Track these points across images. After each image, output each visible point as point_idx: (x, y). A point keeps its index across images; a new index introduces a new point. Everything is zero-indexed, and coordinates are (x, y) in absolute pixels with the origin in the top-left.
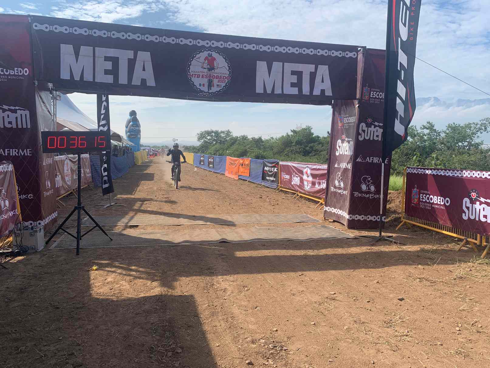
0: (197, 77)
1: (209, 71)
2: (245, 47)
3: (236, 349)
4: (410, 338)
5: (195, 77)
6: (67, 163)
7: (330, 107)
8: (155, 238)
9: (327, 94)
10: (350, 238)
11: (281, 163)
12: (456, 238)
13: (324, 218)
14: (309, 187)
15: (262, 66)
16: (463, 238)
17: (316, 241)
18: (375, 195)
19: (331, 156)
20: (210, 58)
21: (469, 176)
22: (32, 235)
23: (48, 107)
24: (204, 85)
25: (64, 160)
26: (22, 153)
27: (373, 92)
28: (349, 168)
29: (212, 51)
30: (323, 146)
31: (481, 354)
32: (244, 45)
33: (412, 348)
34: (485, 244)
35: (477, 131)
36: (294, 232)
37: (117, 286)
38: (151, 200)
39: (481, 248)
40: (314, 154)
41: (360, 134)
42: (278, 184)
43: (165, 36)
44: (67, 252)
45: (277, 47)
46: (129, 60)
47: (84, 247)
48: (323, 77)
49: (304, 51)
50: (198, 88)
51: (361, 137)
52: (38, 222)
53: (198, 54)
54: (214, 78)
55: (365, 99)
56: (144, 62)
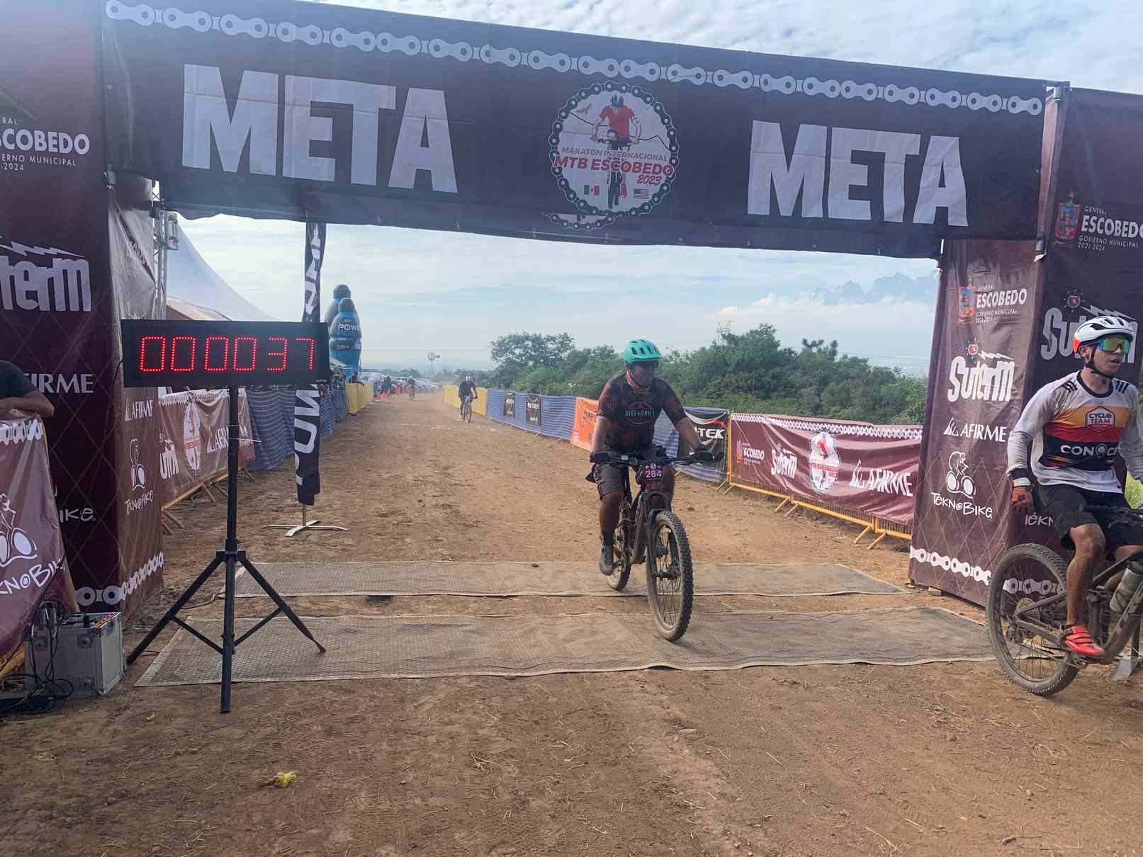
0: (579, 167)
1: (615, 148)
2: (721, 78)
6: (192, 413)
7: (934, 263)
9: (952, 221)
11: (735, 417)
13: (909, 581)
15: (766, 137)
19: (931, 404)
20: (616, 111)
22: (84, 642)
23: (145, 253)
24: (597, 190)
25: (184, 406)
26: (64, 385)
27: (1088, 218)
28: (1000, 439)
29: (624, 92)
32: (719, 73)
40: (783, 393)
41: (1045, 342)
42: (726, 470)
43: (491, 45)
44: (193, 698)
45: (812, 80)
46: (383, 114)
47: (244, 680)
48: (942, 170)
49: (891, 93)
50: (581, 198)
51: (1049, 350)
52: (108, 590)
53: (584, 98)
54: (629, 170)
55: (1062, 237)
56: (426, 121)
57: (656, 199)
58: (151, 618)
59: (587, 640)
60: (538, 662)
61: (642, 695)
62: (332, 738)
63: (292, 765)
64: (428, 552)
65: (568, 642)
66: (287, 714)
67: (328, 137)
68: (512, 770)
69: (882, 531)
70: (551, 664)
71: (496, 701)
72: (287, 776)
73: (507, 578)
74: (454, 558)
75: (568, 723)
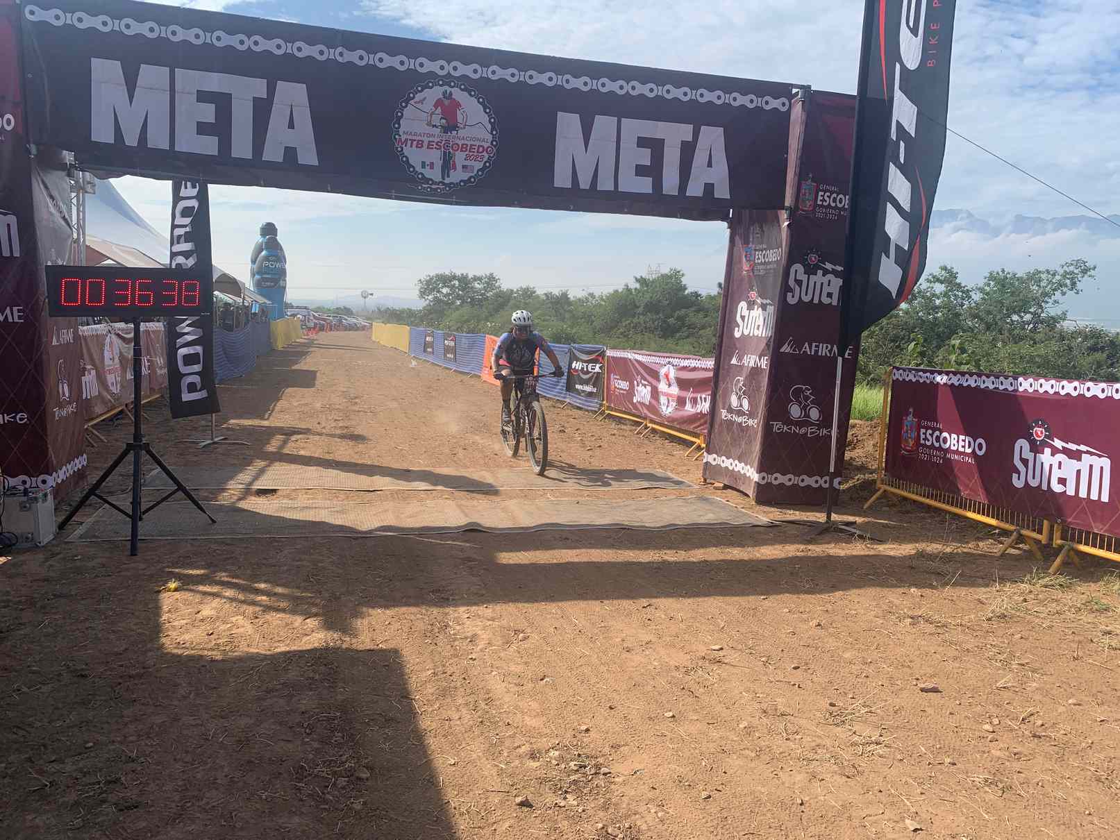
0: (417, 147)
1: (445, 132)
2: (531, 77)
3: (494, 771)
4: (886, 749)
5: (411, 146)
6: (111, 343)
7: (725, 224)
8: (314, 520)
10: (760, 524)
11: (609, 353)
12: (995, 528)
13: (702, 480)
14: (670, 410)
15: (568, 124)
16: (1012, 528)
17: (684, 530)
18: (819, 429)
19: (722, 340)
20: (446, 102)
21: (1031, 390)
22: (25, 507)
23: (65, 209)
24: (432, 165)
25: (104, 336)
27: (823, 194)
28: (764, 367)
29: (453, 87)
30: (706, 316)
31: (1040, 784)
32: (530, 73)
33: (889, 771)
34: (1059, 542)
35: (1055, 290)
36: (634, 509)
37: (222, 627)
38: (307, 431)
39: (1048, 552)
40: (685, 334)
41: (791, 290)
42: (603, 400)
43: (343, 47)
44: (110, 548)
46: (257, 101)
47: (150, 538)
49: (668, 91)
50: (419, 171)
51: (793, 297)
52: (42, 477)
53: (420, 92)
54: (457, 150)
55: (804, 208)
56: (292, 108)
57: (480, 173)
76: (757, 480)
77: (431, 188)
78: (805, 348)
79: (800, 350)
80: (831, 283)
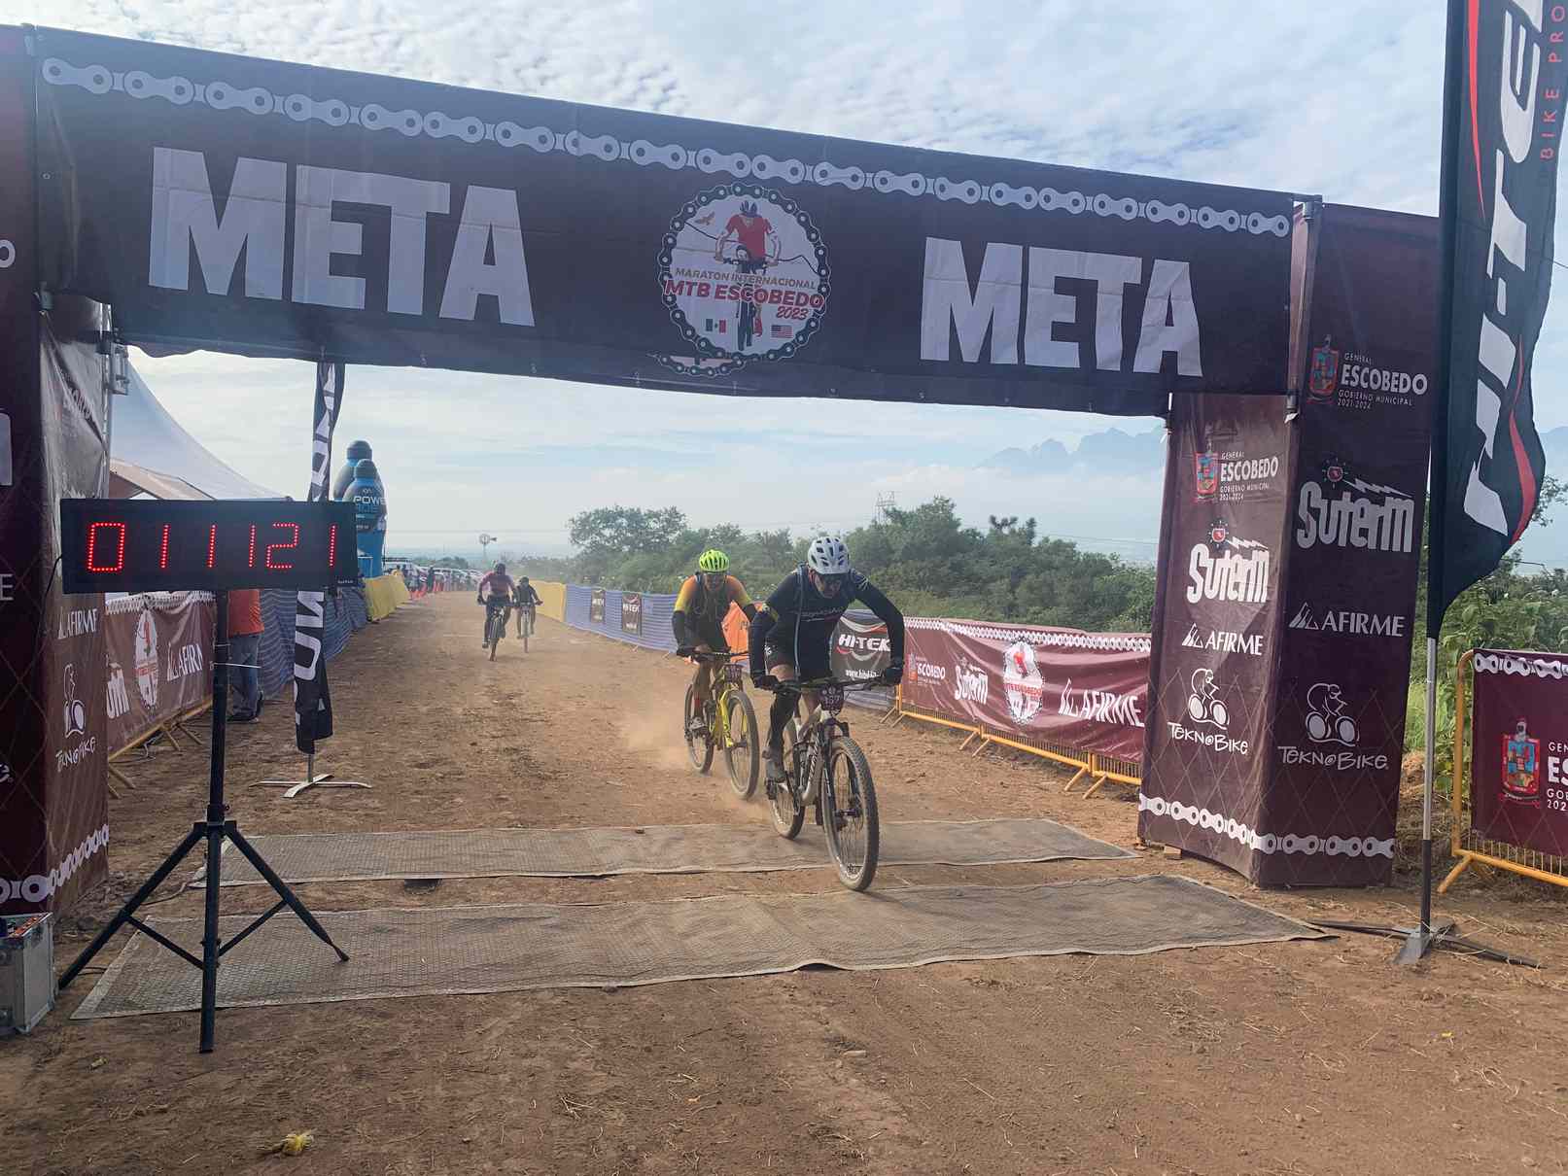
0: (699, 294)
1: (745, 270)
2: (884, 181)
6: (147, 624)
7: (1161, 421)
9: (1183, 369)
13: (1138, 840)
14: (1028, 713)
15: (943, 258)
18: (1355, 757)
19: (1164, 605)
20: (747, 222)
23: (90, 403)
24: (723, 329)
25: (136, 615)
27: (1349, 368)
28: (1255, 652)
29: (756, 197)
32: (882, 174)
40: (966, 588)
41: (1303, 525)
42: (895, 695)
43: (579, 130)
44: (157, 1033)
45: (1001, 186)
46: (433, 219)
47: (233, 1004)
48: (1170, 303)
49: (1102, 205)
50: (703, 336)
51: (1306, 536)
52: (29, 881)
53: (706, 204)
54: (764, 300)
55: (1318, 392)
56: (491, 231)
57: (801, 339)
58: (92, 919)
59: (714, 934)
60: (647, 966)
61: (792, 1006)
62: (363, 1082)
63: (307, 1122)
64: (487, 817)
65: (687, 936)
66: (295, 1052)
67: (356, 249)
68: (617, 1116)
69: (1101, 773)
70: (664, 969)
71: (592, 1023)
72: (301, 1138)
73: (602, 850)
74: (524, 823)
75: (692, 1048)
76: (1260, 848)
77: (696, 369)
78: (1329, 621)
79: (1320, 626)
80: (1366, 511)
